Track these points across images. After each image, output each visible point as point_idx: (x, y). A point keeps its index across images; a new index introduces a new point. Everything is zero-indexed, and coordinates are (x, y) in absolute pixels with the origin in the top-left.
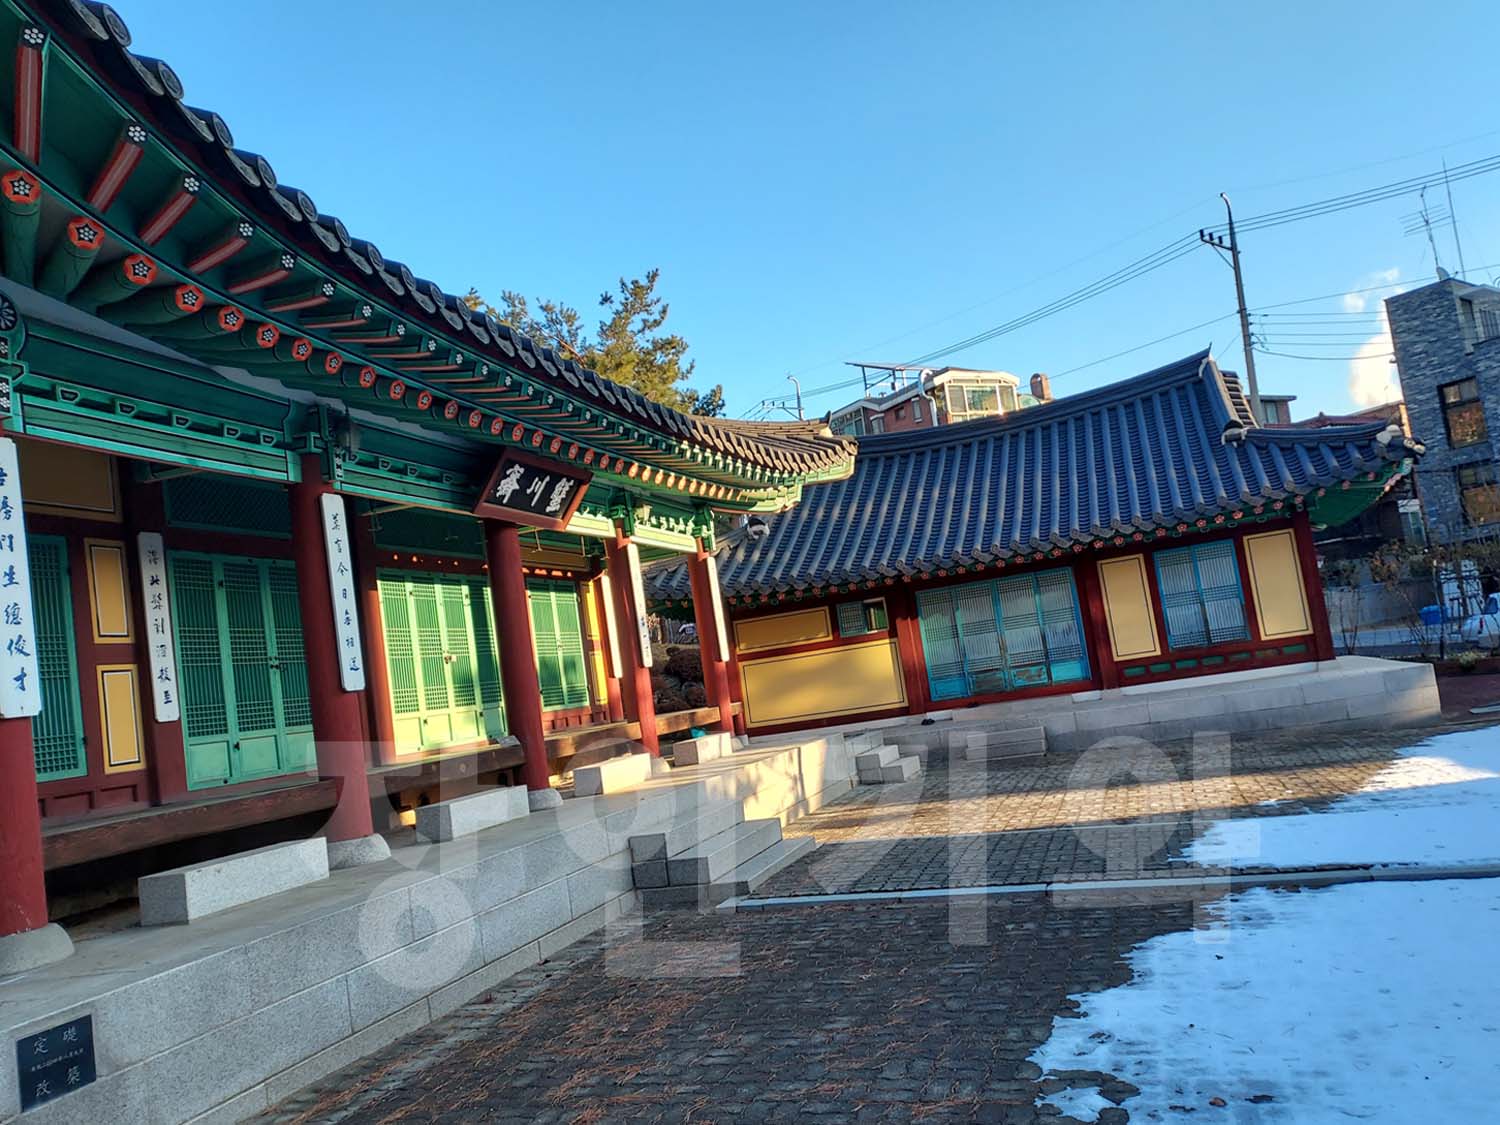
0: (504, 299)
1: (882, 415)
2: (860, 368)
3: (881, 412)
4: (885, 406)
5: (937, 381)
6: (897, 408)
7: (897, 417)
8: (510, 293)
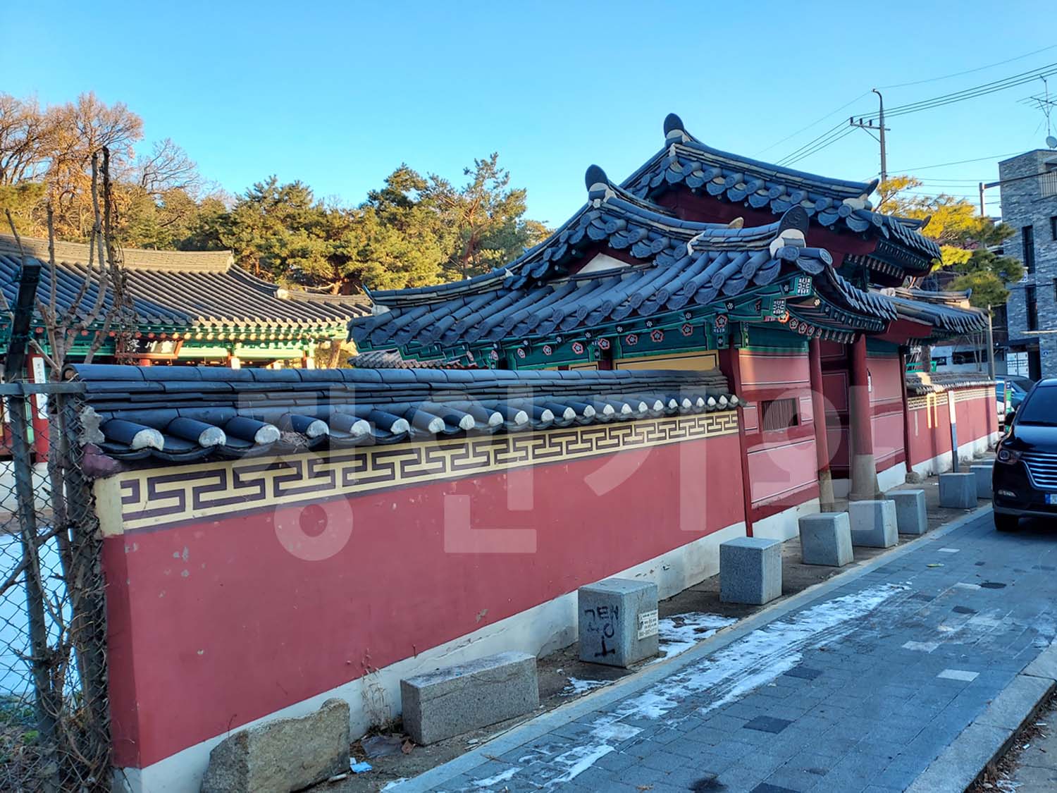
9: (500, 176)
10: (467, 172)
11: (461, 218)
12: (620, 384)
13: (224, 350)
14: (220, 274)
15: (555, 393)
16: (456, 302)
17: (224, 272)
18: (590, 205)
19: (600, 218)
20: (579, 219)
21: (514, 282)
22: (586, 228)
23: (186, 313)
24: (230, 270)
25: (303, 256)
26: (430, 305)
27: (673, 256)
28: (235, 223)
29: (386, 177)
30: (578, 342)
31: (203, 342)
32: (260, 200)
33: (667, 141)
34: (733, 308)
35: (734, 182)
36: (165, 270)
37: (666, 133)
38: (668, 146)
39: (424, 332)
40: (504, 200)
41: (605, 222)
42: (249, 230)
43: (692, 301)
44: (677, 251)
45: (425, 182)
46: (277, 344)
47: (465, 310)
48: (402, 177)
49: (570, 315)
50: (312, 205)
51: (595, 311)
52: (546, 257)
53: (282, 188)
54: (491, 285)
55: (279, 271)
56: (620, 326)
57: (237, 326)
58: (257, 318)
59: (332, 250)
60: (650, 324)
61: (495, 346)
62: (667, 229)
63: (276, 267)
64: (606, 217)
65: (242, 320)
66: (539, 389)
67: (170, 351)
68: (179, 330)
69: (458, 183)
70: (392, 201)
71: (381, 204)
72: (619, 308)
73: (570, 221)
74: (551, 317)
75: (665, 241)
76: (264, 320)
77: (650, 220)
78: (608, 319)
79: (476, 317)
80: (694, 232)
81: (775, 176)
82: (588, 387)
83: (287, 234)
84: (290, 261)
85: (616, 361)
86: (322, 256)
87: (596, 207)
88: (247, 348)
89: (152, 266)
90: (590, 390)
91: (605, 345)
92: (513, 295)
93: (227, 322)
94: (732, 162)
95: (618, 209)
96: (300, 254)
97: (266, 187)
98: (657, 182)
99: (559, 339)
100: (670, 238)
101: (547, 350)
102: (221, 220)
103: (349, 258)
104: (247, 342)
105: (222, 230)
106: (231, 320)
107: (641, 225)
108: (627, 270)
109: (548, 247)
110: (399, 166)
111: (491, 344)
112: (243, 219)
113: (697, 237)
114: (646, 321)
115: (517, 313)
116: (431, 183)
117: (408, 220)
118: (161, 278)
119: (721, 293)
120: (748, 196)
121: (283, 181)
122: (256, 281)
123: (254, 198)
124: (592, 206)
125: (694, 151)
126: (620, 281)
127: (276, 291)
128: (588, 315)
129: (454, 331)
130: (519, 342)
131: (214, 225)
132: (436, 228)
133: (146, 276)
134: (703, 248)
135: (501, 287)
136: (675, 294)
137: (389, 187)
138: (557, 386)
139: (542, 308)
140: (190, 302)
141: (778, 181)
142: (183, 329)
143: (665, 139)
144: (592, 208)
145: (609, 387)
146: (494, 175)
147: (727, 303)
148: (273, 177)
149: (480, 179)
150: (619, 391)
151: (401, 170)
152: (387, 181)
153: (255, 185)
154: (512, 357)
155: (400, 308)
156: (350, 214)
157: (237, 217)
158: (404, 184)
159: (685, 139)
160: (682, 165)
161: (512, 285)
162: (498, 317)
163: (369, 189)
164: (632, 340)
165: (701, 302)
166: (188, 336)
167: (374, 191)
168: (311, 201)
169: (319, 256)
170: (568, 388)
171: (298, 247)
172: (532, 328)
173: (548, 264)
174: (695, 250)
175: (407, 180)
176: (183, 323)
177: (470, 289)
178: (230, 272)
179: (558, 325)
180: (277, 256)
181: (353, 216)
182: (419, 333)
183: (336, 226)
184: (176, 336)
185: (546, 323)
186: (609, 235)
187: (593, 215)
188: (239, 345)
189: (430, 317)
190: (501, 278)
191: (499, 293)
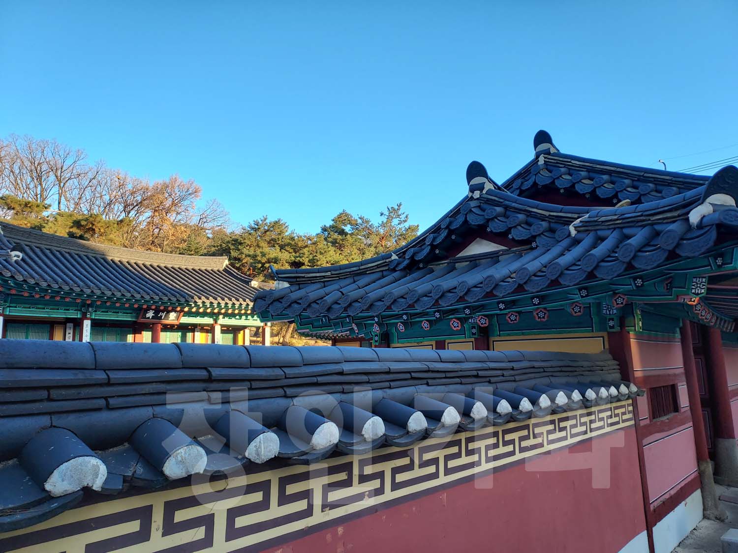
9: (403, 217)
10: (382, 214)
11: (377, 242)
12: (513, 369)
13: (211, 319)
14: (218, 271)
15: (430, 381)
16: (345, 280)
17: (221, 269)
18: (470, 196)
19: (479, 207)
20: (459, 209)
21: (398, 264)
22: (466, 215)
23: (186, 293)
24: (225, 268)
25: (275, 263)
26: (324, 282)
27: (555, 238)
28: (241, 244)
29: (333, 218)
30: (455, 318)
31: (197, 314)
32: (256, 230)
33: (536, 153)
34: (642, 285)
35: (603, 182)
36: (183, 267)
37: (536, 146)
38: (537, 156)
39: (314, 305)
40: (404, 232)
41: (484, 210)
42: (248, 248)
43: (591, 276)
44: (557, 233)
45: (356, 220)
46: (247, 317)
47: (354, 286)
48: (343, 218)
49: (449, 291)
50: (287, 234)
51: (475, 287)
52: (428, 242)
53: (270, 223)
54: (378, 266)
55: (259, 271)
56: (503, 302)
57: (219, 303)
58: (233, 299)
59: (293, 259)
60: (536, 301)
61: (376, 319)
62: (547, 213)
63: (258, 269)
64: (484, 206)
65: (223, 299)
66: (408, 376)
67: (174, 318)
68: (180, 305)
69: (376, 221)
70: (336, 232)
71: (329, 234)
72: (502, 283)
73: (451, 211)
74: (431, 293)
75: (545, 224)
76: (238, 300)
77: (528, 206)
78: (490, 295)
79: (361, 292)
80: (576, 216)
81: (643, 176)
82: (475, 373)
83: (267, 249)
84: (267, 265)
85: (492, 339)
86: (287, 262)
87: (475, 197)
88: (226, 319)
89: (176, 264)
90: (477, 376)
91: (484, 322)
92: (397, 274)
93: (213, 301)
94: (598, 166)
95: (496, 199)
96: (273, 260)
97: (261, 222)
98: (528, 185)
99: (437, 315)
100: (550, 222)
101: (426, 325)
102: (233, 242)
103: (303, 264)
104: (226, 315)
105: (232, 247)
106: (216, 299)
107: (519, 211)
108: (504, 253)
109: (430, 234)
110: (341, 211)
111: (372, 318)
112: (245, 241)
113: (578, 220)
114: (533, 298)
115: (398, 289)
116: (359, 221)
117: (343, 243)
118: (180, 273)
119: (630, 267)
120: (617, 192)
121: (271, 219)
122: (241, 276)
123: (253, 229)
124: (472, 197)
125: (561, 159)
126: (498, 261)
127: (251, 282)
128: (469, 290)
129: (339, 304)
130: (398, 316)
131: (228, 244)
132: (361, 248)
133: (171, 271)
134: (590, 228)
135: (387, 268)
136: (567, 269)
137: (334, 224)
138: (433, 371)
139: (421, 285)
140: (193, 287)
141: (646, 180)
142: (183, 304)
143: (535, 152)
144: (472, 198)
145: (499, 372)
146: (399, 216)
147: (635, 279)
148: (265, 217)
149: (390, 218)
150: (512, 378)
151: (342, 214)
152: (333, 220)
153: (254, 221)
154: (394, 330)
155: (299, 284)
156: (309, 239)
157: (241, 239)
158: (344, 222)
159: (552, 151)
160: (550, 171)
161: (397, 266)
162: (381, 292)
163: (322, 225)
164: (513, 318)
165: (605, 275)
166: (186, 309)
167: (325, 226)
168: (287, 231)
169: (285, 262)
170: (448, 375)
171: (272, 256)
172: (411, 302)
173: (429, 247)
174: (578, 232)
175: (345, 219)
176: (183, 300)
177: (359, 270)
178: (225, 270)
179: (437, 301)
180: (260, 262)
181: (310, 240)
182: (309, 306)
183: (300, 246)
184: (179, 309)
185: (425, 299)
186: (488, 220)
187: (473, 204)
188: (221, 317)
189: (322, 292)
190: (387, 260)
191: (385, 273)
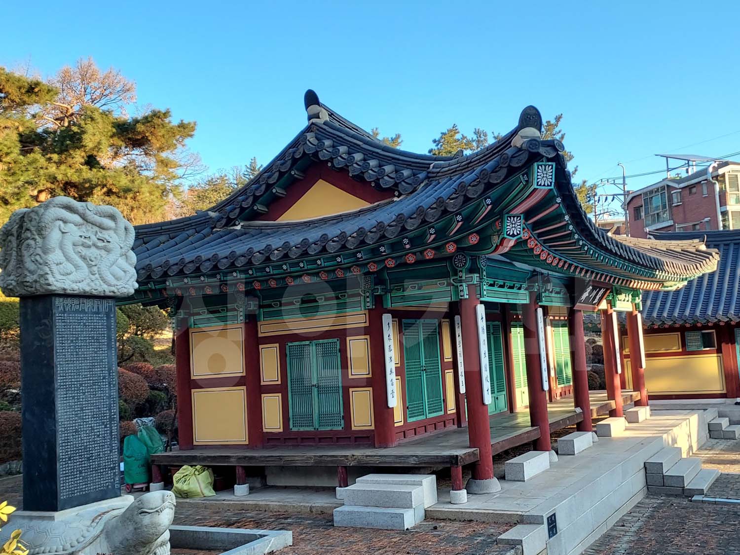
0: (475, 133)
1: (680, 190)
2: (665, 158)
3: (680, 189)
4: (682, 185)
5: (721, 171)
6: (690, 187)
7: (690, 193)
8: (479, 130)
